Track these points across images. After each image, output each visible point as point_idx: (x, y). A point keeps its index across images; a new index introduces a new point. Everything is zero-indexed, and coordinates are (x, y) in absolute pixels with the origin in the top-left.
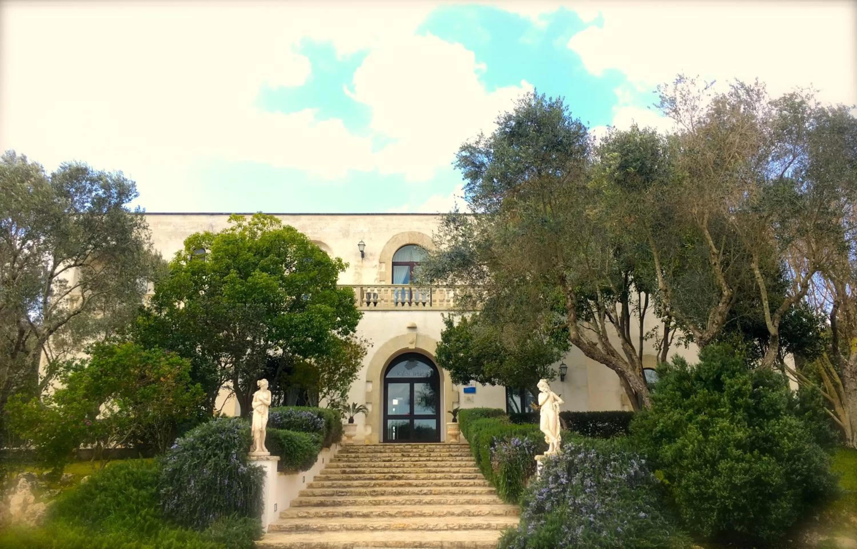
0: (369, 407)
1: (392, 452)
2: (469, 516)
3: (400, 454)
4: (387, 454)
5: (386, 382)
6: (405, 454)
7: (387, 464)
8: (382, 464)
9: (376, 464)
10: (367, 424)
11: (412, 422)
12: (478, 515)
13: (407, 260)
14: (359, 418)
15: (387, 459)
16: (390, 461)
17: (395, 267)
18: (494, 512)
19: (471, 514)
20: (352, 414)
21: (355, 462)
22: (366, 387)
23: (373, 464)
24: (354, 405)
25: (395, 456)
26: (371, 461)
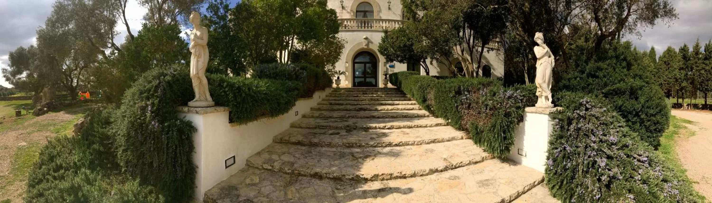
0: (347, 73)
1: (358, 91)
2: (452, 169)
3: (361, 93)
4: (355, 93)
5: (354, 63)
6: (365, 93)
7: (356, 98)
8: (353, 98)
9: (350, 98)
10: (346, 80)
11: (365, 80)
12: (459, 167)
13: (363, 10)
14: (342, 77)
15: (356, 95)
16: (357, 96)
17: (358, 13)
18: (474, 161)
19: (454, 167)
20: (338, 75)
21: (338, 97)
22: (345, 65)
23: (348, 98)
24: (340, 71)
25: (360, 94)
26: (347, 96)
